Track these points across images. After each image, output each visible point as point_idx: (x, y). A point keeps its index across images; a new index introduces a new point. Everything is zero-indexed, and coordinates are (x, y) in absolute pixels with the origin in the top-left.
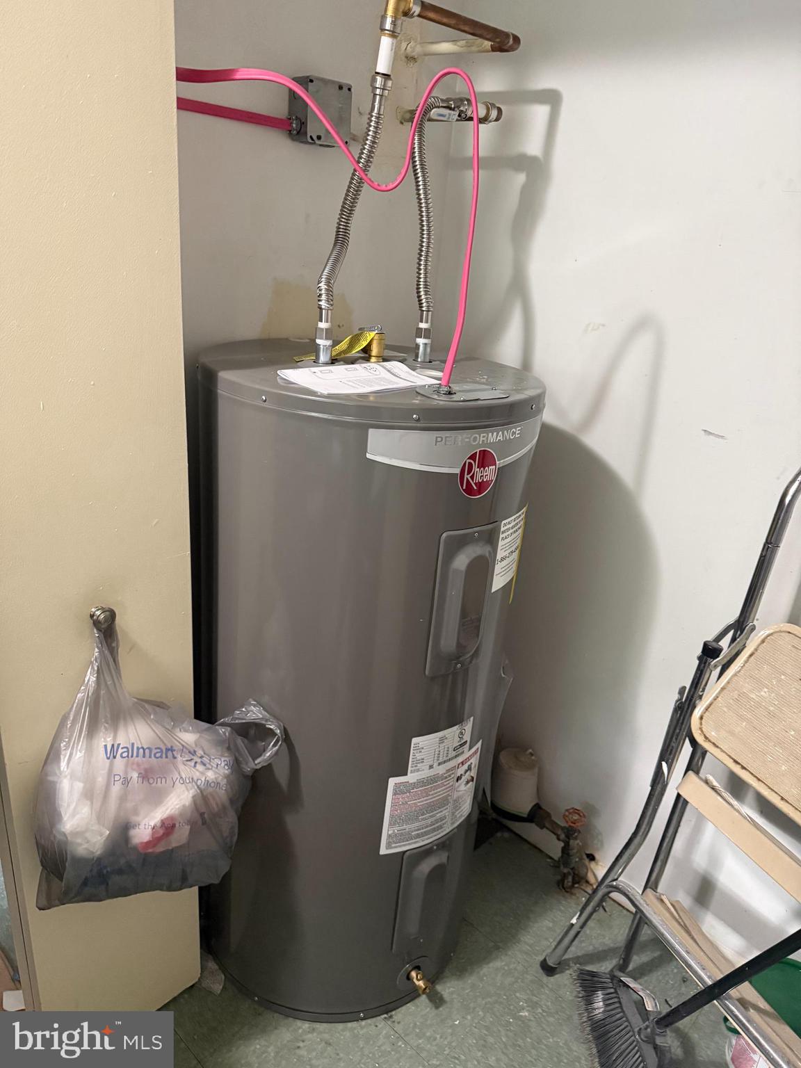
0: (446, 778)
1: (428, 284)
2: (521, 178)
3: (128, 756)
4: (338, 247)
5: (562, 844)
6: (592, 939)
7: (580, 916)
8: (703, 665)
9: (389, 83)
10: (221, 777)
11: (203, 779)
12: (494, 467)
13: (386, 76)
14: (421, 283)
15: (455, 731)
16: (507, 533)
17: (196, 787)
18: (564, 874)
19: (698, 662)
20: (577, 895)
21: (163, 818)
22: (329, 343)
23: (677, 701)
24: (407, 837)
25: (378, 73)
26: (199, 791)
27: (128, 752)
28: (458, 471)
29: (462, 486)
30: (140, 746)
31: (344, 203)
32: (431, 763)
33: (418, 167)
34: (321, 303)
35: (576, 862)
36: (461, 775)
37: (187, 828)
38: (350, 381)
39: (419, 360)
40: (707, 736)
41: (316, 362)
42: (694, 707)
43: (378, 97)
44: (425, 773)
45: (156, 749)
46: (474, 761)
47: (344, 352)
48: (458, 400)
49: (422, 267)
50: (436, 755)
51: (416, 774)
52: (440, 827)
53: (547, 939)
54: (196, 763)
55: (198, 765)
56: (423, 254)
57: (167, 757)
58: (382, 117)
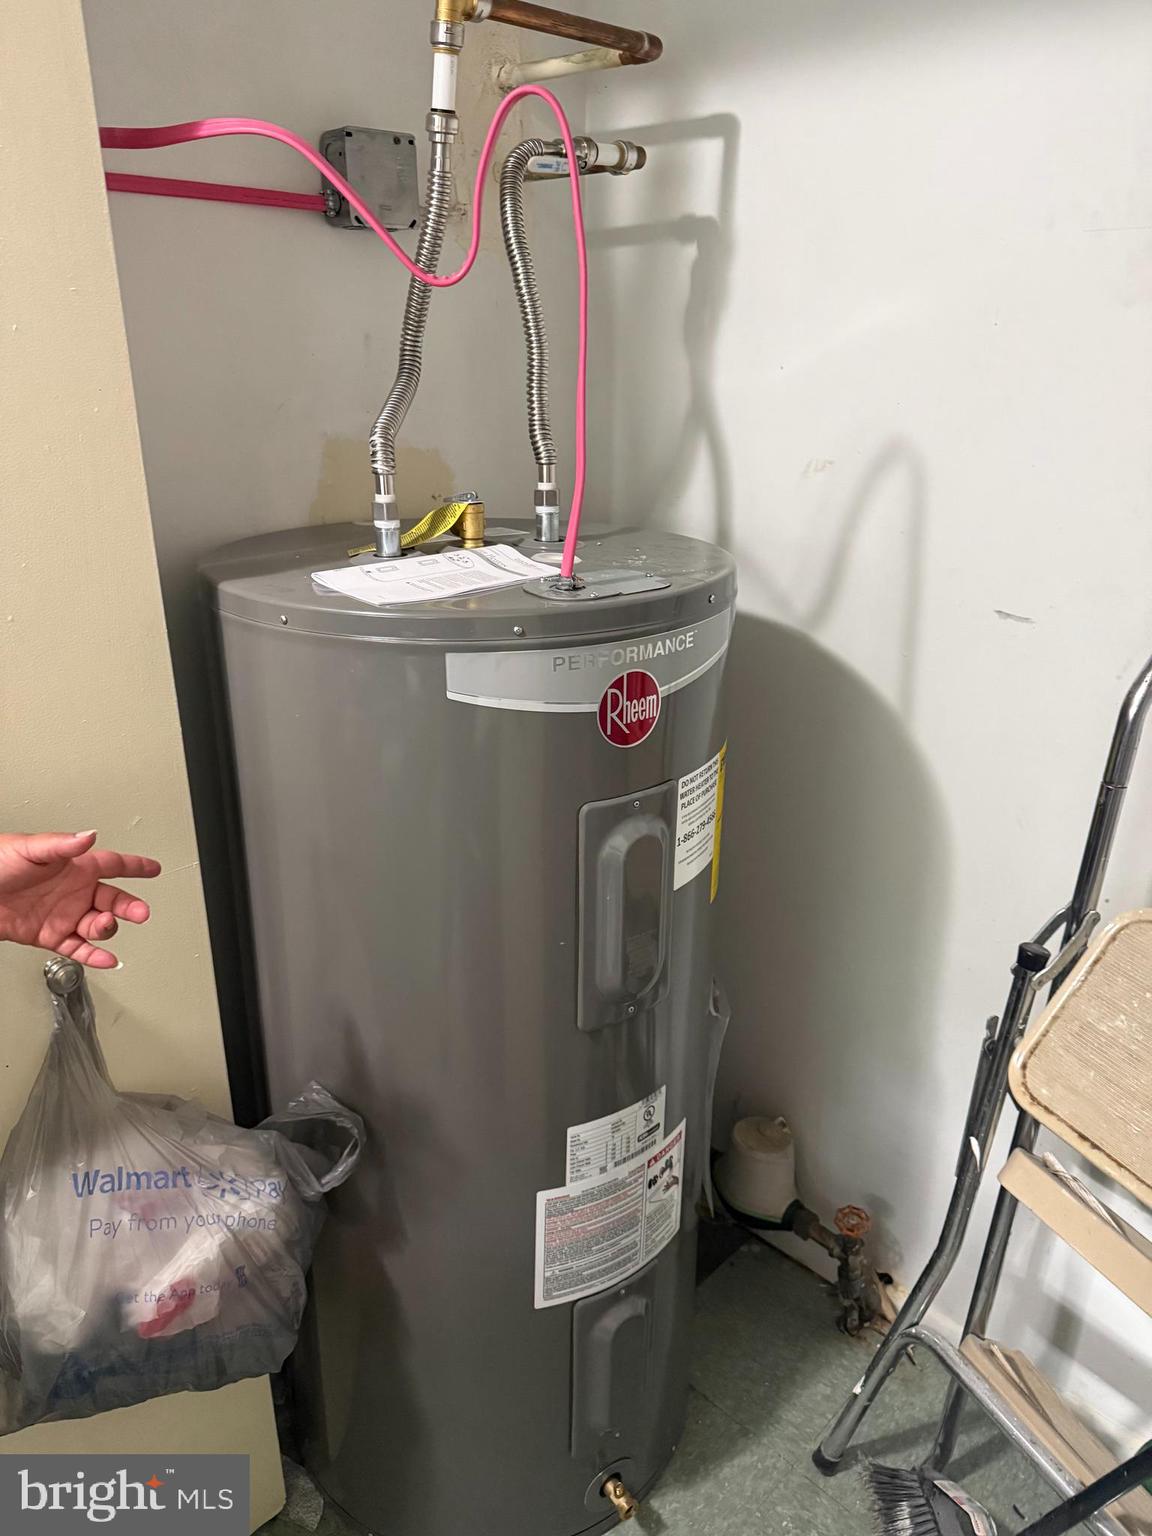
0: (631, 1184)
1: (546, 422)
2: (691, 251)
3: (113, 1189)
4: (403, 379)
5: (838, 1263)
6: (895, 1411)
7: (865, 1381)
8: (1020, 982)
9: (454, 124)
10: (266, 1210)
11: (236, 1216)
12: (655, 696)
13: (448, 114)
14: (536, 423)
15: (636, 1112)
16: (690, 797)
17: (225, 1230)
18: (846, 1308)
19: (1012, 977)
20: (869, 1340)
21: (173, 1282)
22: (394, 524)
23: (986, 1040)
24: (577, 1279)
25: (435, 110)
26: (229, 1235)
27: (113, 1181)
28: (595, 708)
29: (605, 730)
30: (132, 1172)
31: (408, 312)
32: (603, 1164)
33: (514, 247)
34: (375, 466)
35: (861, 1289)
36: (656, 1177)
37: (215, 1294)
38: (421, 581)
39: (543, 539)
40: (1035, 1095)
41: (378, 555)
42: (1013, 1049)
43: (439, 147)
44: (594, 1180)
45: (157, 1174)
46: (677, 1153)
47: (423, 536)
48: (585, 597)
49: (534, 398)
50: (610, 1151)
51: (580, 1182)
52: (629, 1259)
53: (823, 1415)
54: (224, 1191)
55: (226, 1194)
56: (534, 378)
57: (175, 1185)
58: (449, 175)
